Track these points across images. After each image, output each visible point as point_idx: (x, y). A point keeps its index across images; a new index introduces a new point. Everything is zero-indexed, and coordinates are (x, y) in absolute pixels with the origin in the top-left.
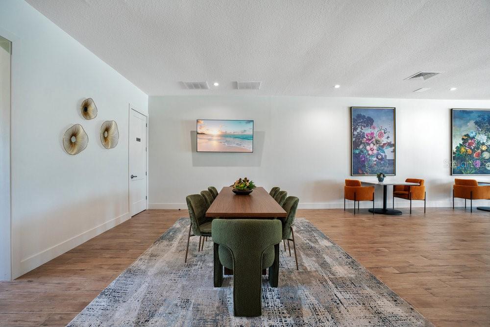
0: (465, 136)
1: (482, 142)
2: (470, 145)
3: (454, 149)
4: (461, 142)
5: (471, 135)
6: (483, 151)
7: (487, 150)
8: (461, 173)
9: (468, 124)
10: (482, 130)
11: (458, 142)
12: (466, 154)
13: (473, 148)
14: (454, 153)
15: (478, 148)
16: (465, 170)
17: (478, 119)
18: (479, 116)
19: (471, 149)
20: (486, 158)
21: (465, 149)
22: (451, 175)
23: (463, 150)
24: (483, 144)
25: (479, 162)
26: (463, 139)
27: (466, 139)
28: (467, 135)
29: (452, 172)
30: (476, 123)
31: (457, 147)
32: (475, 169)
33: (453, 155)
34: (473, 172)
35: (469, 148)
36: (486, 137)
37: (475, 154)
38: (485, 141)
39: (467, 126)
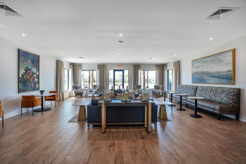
0: (26, 68)
1: (34, 72)
2: (29, 73)
3: (20, 76)
4: (24, 72)
5: (30, 68)
6: (35, 78)
7: (36, 77)
8: (24, 91)
9: (28, 61)
10: (34, 66)
11: (22, 71)
12: (27, 79)
13: (30, 76)
14: (20, 79)
15: (33, 76)
16: (27, 89)
17: (33, 59)
18: (33, 58)
19: (29, 76)
20: (36, 82)
21: (26, 76)
22: (19, 93)
23: (25, 76)
24: (35, 73)
25: (33, 84)
26: (25, 70)
27: (27, 70)
28: (27, 68)
29: (19, 91)
30: (32, 61)
31: (22, 75)
32: (31, 88)
33: (20, 80)
34: (30, 90)
35: (28, 75)
36: (36, 70)
37: (31, 79)
38: (35, 72)
39: (28, 62)
